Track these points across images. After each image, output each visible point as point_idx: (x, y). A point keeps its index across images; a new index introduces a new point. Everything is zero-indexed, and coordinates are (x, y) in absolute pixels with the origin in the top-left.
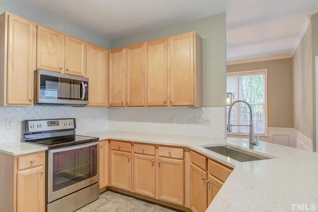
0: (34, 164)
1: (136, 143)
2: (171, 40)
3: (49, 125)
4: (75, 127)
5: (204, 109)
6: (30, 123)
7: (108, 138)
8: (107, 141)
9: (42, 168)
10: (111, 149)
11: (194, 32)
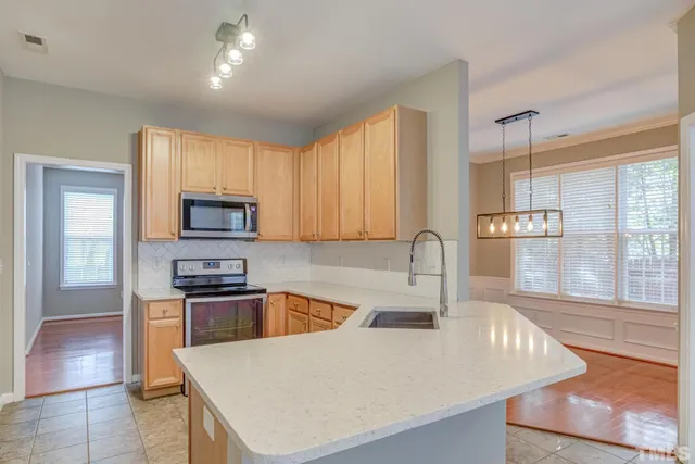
0: (168, 315)
1: (314, 300)
2: (367, 125)
3: (205, 268)
4: (245, 271)
5: (428, 243)
6: (180, 264)
7: (285, 290)
8: (284, 296)
9: (178, 321)
10: (288, 309)
11: (396, 107)
